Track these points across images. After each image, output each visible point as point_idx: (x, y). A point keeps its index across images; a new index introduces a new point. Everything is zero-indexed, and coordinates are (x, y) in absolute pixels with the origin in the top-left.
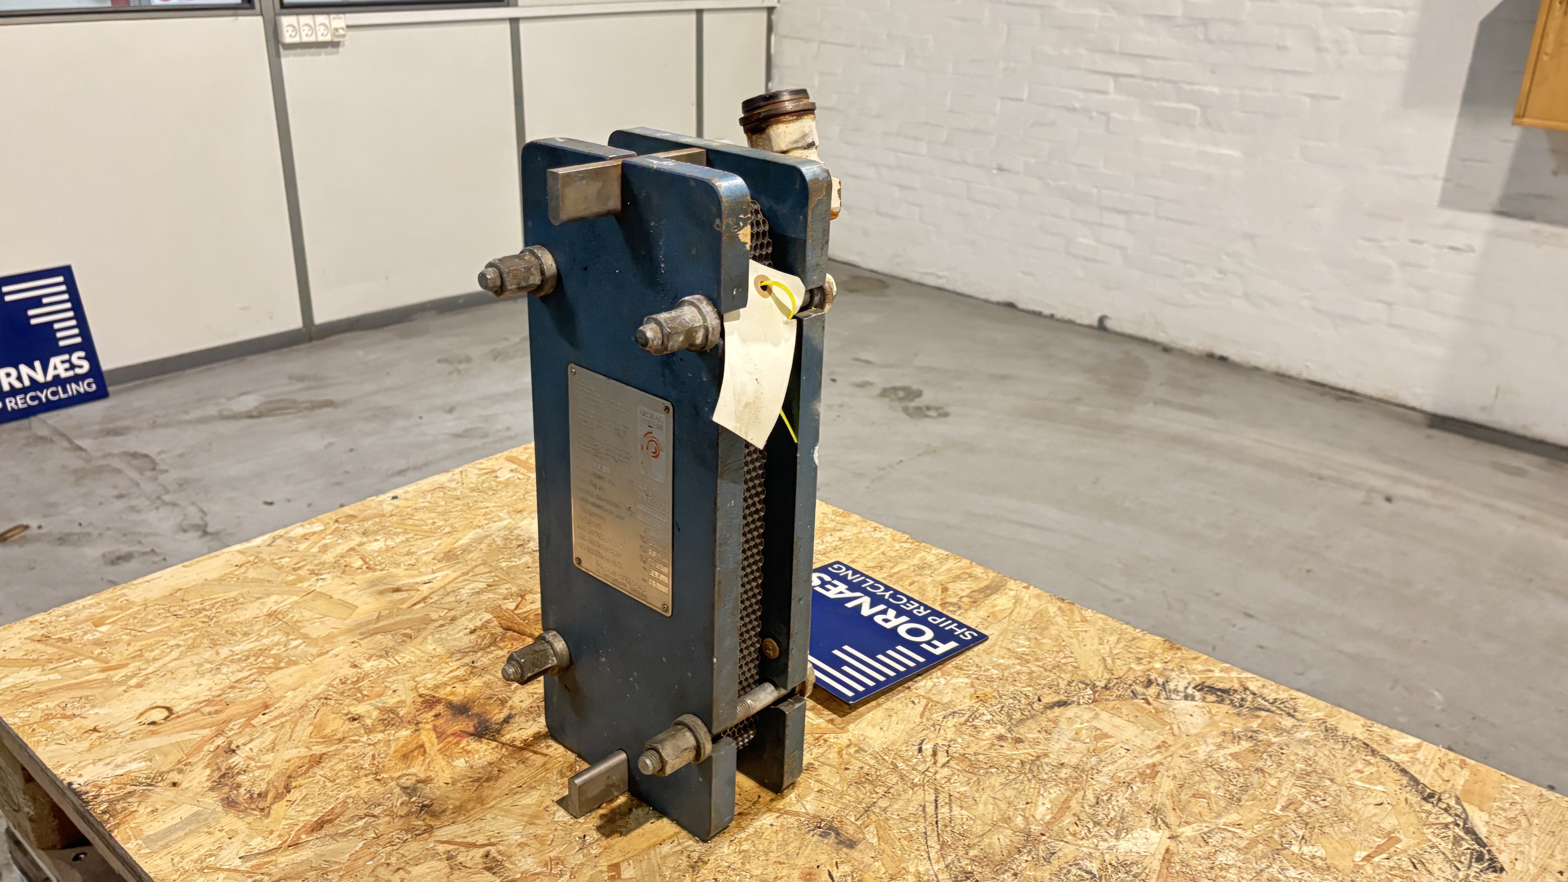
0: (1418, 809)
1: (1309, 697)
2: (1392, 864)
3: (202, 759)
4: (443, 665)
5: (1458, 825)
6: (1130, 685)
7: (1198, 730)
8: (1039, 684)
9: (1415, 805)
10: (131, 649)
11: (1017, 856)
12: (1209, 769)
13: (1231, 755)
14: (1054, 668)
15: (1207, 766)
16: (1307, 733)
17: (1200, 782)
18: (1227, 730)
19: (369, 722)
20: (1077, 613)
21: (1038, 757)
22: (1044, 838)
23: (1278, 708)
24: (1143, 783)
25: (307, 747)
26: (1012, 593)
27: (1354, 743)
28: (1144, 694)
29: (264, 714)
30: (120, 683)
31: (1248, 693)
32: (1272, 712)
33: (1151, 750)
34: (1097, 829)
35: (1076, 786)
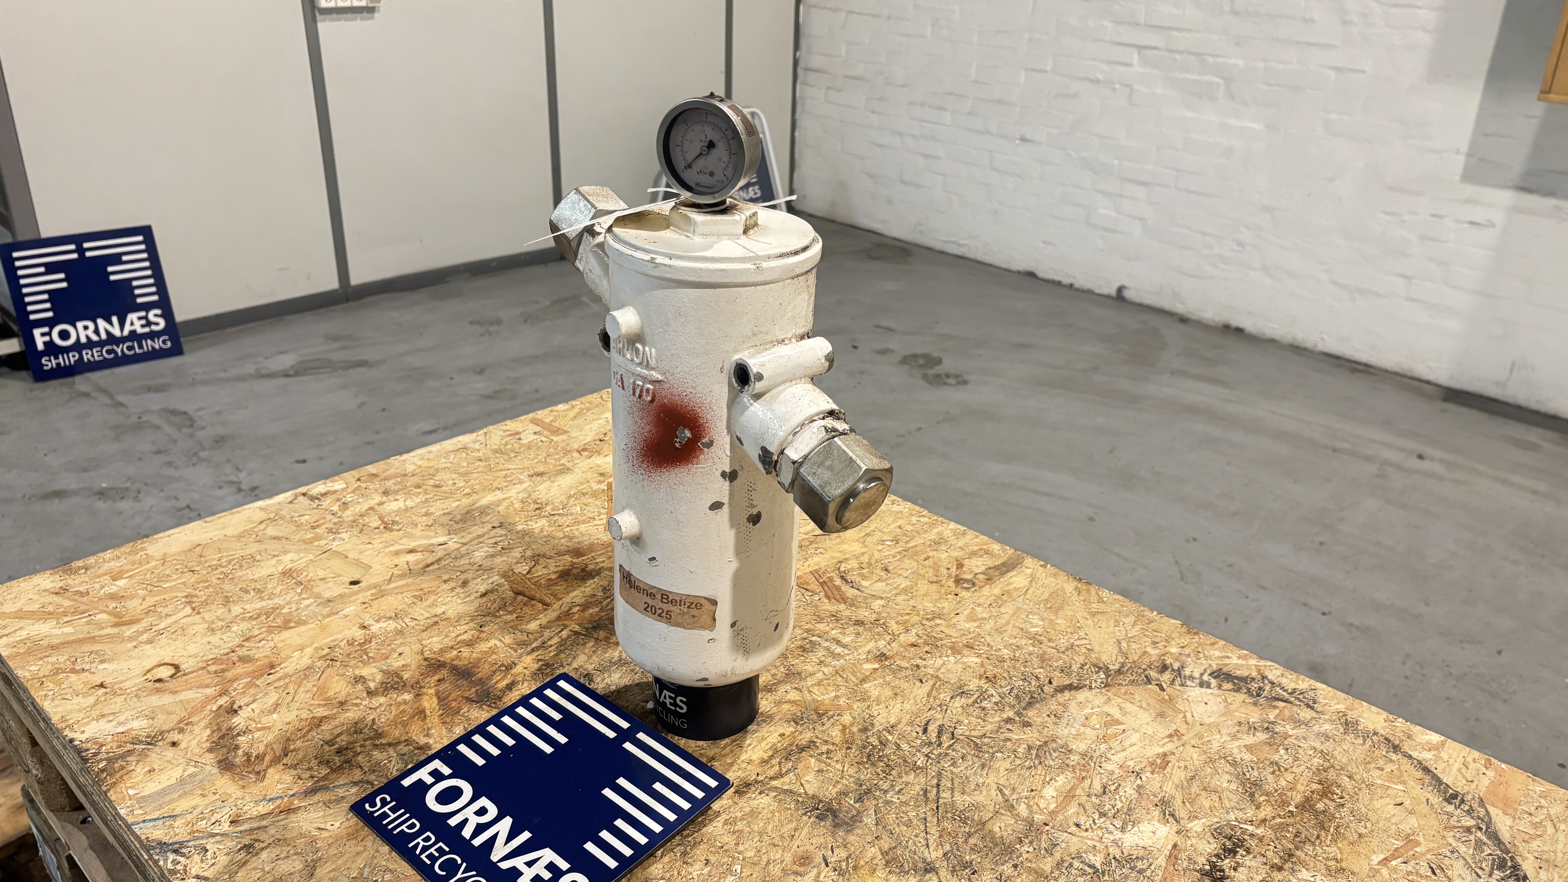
0: (1439, 811)
1: (1330, 689)
2: (1410, 869)
3: (204, 718)
4: (451, 628)
5: (1480, 829)
6: (1145, 670)
7: (1212, 720)
8: (1051, 666)
9: (1436, 806)
10: (145, 606)
11: (1018, 846)
12: (1222, 761)
13: (1245, 746)
14: (1067, 649)
15: (1220, 758)
16: (1327, 726)
17: (1211, 775)
18: (1242, 720)
19: (372, 685)
20: (1093, 592)
21: (1046, 743)
22: (1047, 828)
23: (1296, 698)
24: (1152, 773)
25: (309, 710)
26: (1029, 571)
27: (1375, 738)
28: (1159, 680)
29: (269, 674)
30: (130, 639)
31: (1266, 682)
32: (1291, 703)
33: (1163, 739)
34: (1102, 820)
35: (1084, 774)
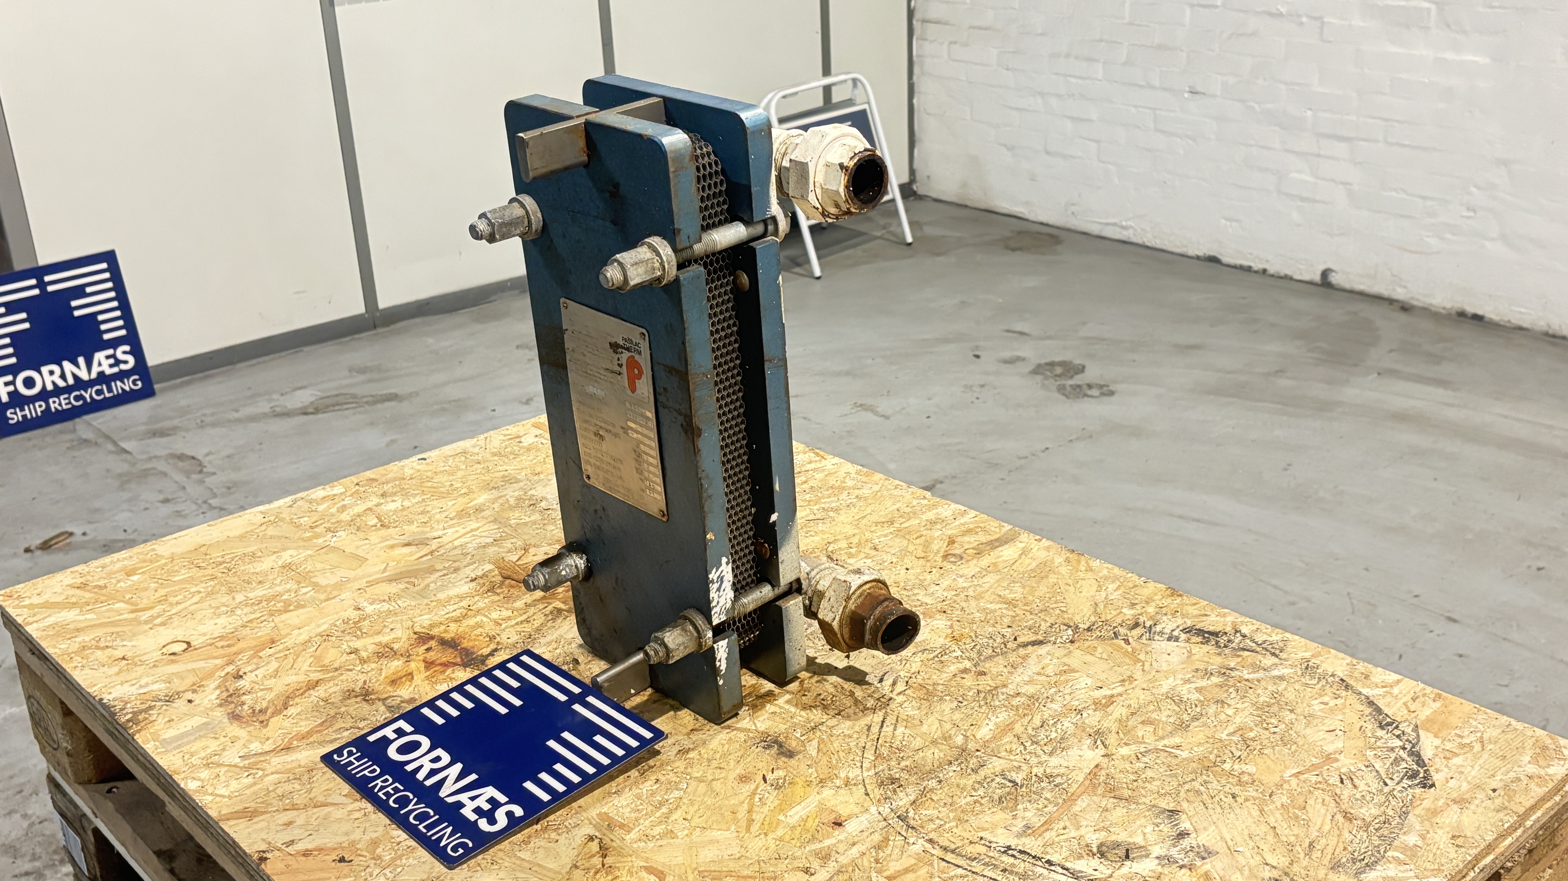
0: (1370, 735)
1: (1303, 639)
2: (1319, 779)
3: (214, 682)
4: (441, 608)
5: (1404, 748)
6: (1115, 627)
7: (1171, 667)
8: (1021, 626)
9: (1369, 731)
10: (157, 595)
11: (946, 767)
12: (1168, 700)
13: (1196, 688)
15: (1167, 697)
16: (1286, 672)
17: (1152, 712)
18: (1201, 668)
19: (364, 654)
20: (1083, 563)
21: (996, 688)
22: (978, 753)
23: (1264, 648)
24: (1095, 711)
25: (306, 674)
26: (1021, 545)
27: (1330, 679)
28: (1127, 635)
29: (270, 648)
30: (146, 622)
31: (1238, 635)
32: (1257, 652)
33: (1114, 683)
34: (1032, 747)
35: (1026, 712)
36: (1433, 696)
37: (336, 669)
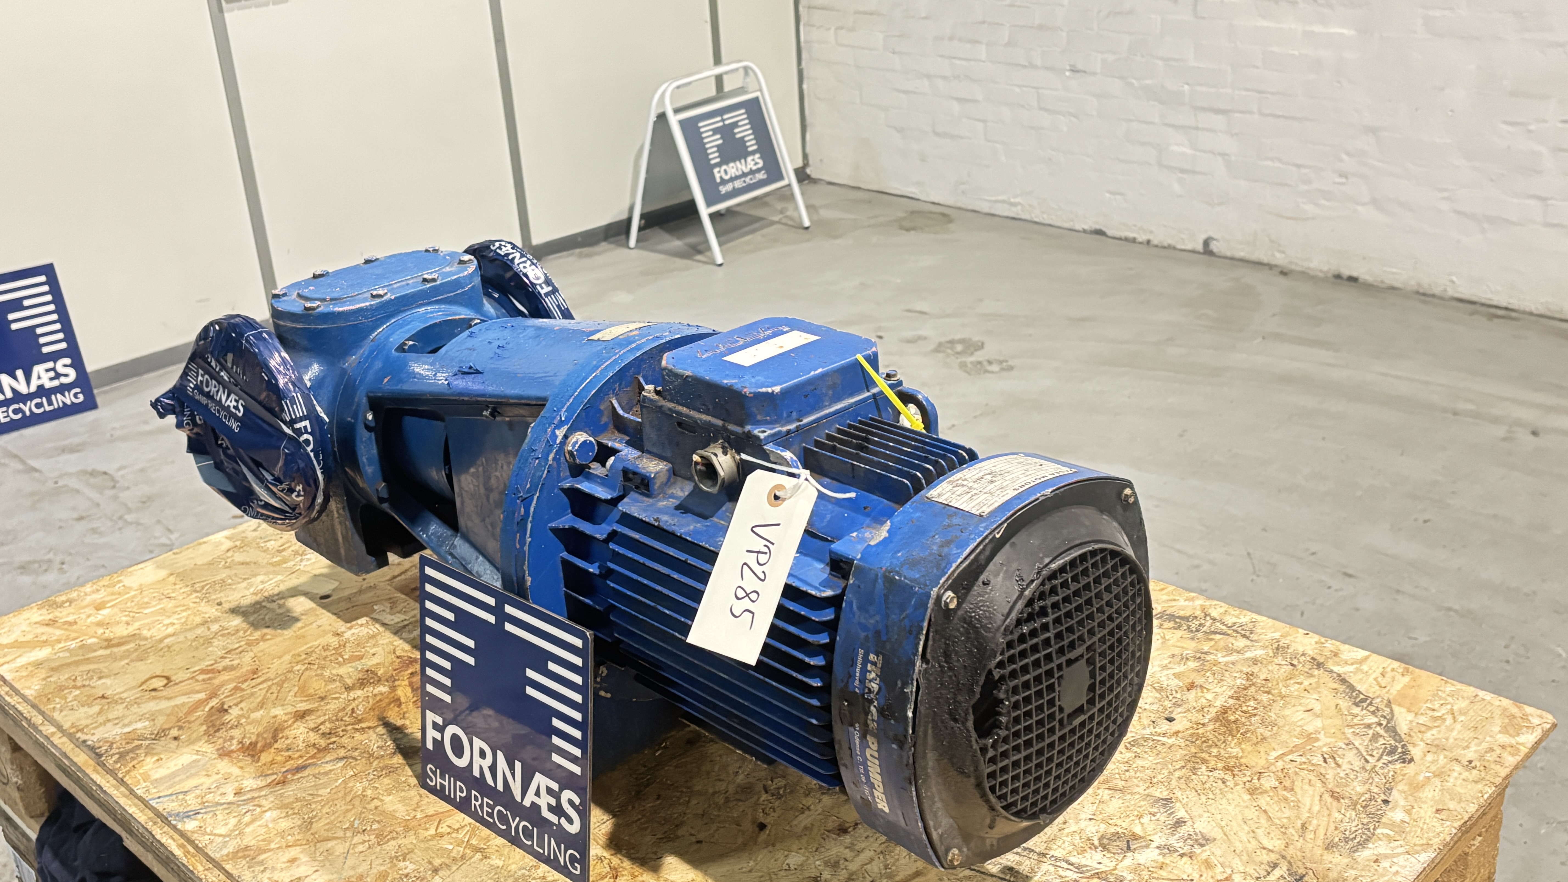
0: (1346, 713)
1: (1270, 620)
3: (199, 717)
5: (1380, 725)
9: (1343, 709)
13: (1173, 674)
16: (1259, 653)
18: (1176, 653)
19: (349, 682)
23: (1234, 631)
25: (293, 705)
27: (1302, 659)
29: (253, 679)
31: (1208, 618)
32: (1228, 635)
36: (1401, 670)
37: (322, 699)
